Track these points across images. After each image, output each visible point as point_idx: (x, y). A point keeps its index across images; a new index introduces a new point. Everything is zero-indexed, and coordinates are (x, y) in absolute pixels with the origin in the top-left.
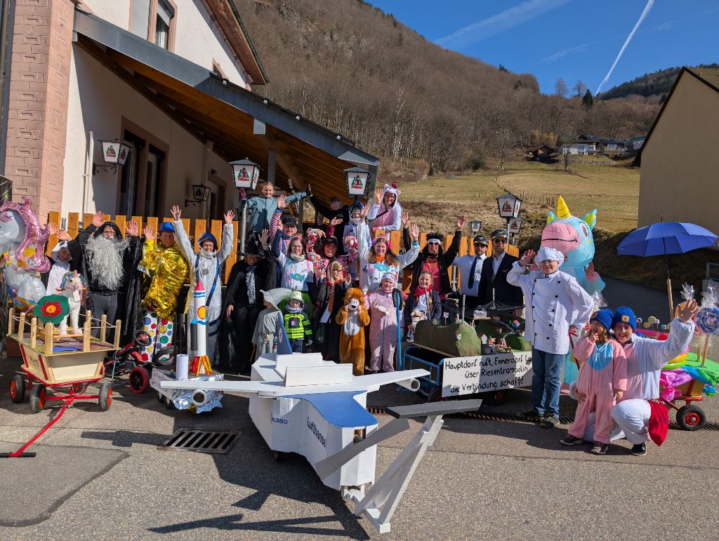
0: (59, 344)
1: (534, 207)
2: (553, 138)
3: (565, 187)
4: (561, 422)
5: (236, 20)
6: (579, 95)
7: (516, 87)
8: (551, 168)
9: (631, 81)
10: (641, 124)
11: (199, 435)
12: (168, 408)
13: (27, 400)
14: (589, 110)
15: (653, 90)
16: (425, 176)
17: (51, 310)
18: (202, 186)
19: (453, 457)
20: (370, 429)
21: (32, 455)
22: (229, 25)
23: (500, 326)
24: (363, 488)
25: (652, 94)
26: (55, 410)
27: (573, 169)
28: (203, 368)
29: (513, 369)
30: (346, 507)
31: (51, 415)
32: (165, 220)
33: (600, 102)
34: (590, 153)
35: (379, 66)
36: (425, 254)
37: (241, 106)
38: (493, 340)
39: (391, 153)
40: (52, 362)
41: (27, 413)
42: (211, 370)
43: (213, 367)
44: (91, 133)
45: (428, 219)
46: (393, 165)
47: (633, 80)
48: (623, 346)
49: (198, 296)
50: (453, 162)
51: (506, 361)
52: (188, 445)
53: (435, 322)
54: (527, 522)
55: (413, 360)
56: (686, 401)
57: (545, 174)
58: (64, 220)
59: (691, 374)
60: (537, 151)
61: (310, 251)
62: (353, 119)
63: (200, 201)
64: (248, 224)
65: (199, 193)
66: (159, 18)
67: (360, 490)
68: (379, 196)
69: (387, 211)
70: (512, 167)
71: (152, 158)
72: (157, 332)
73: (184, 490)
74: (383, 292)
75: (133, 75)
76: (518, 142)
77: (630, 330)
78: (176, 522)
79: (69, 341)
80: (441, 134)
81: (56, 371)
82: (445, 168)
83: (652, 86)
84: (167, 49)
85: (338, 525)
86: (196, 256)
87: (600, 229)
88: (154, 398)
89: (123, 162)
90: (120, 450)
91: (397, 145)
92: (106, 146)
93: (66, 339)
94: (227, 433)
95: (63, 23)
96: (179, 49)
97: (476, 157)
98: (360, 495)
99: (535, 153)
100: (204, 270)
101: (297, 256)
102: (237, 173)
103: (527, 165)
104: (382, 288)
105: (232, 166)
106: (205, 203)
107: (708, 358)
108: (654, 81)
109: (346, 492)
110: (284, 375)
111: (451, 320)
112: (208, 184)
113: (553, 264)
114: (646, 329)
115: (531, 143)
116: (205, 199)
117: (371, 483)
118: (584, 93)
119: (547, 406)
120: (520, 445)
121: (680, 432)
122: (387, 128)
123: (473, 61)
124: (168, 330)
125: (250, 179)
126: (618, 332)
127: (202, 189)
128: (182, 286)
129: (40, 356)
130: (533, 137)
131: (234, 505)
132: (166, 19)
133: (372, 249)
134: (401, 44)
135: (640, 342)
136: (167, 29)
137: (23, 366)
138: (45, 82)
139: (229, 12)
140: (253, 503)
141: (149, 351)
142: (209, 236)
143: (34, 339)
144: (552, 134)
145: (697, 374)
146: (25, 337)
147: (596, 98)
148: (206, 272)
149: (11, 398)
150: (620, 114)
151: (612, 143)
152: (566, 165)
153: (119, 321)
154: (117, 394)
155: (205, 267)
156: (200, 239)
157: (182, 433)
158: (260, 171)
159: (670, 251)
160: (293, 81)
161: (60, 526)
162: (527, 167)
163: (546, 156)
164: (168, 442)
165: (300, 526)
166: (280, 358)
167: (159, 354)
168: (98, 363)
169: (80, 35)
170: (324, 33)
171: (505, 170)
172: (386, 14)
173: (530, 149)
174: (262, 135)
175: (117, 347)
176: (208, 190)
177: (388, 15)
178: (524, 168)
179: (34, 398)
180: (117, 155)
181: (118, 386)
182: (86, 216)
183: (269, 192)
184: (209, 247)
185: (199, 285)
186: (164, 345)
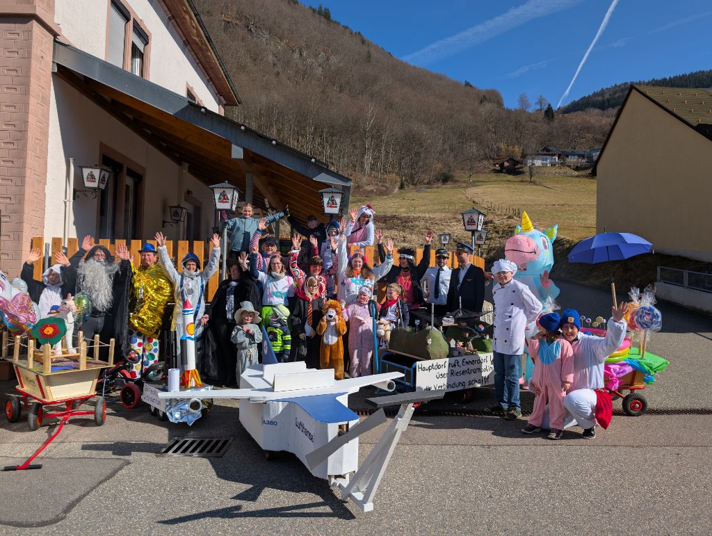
0: (55, 364)
1: (501, 217)
2: (517, 150)
3: (530, 197)
4: (523, 415)
5: (209, 45)
6: (541, 109)
7: (481, 102)
8: (517, 180)
10: (600, 137)
11: (193, 442)
12: (162, 420)
13: (26, 419)
14: (551, 124)
15: (609, 104)
16: (396, 190)
17: (48, 332)
18: (179, 207)
19: (426, 448)
20: (352, 423)
21: (39, 467)
22: (201, 49)
23: (467, 330)
24: (347, 477)
25: (609, 107)
26: (52, 427)
27: (538, 181)
28: (193, 380)
29: (480, 370)
30: (333, 495)
31: (49, 432)
33: (561, 116)
34: (553, 165)
35: (348, 82)
37: (218, 132)
38: (461, 344)
39: (362, 167)
40: (50, 381)
41: (26, 431)
42: (201, 383)
43: (202, 380)
44: (71, 159)
45: (401, 232)
46: (365, 179)
47: (591, 95)
48: (571, 343)
49: (186, 313)
50: (423, 176)
51: (473, 362)
52: (184, 451)
53: (408, 329)
55: (389, 365)
56: (631, 390)
57: (512, 185)
58: (47, 245)
59: (632, 365)
60: (503, 163)
63: (177, 222)
65: (176, 214)
66: (134, 46)
67: (345, 478)
68: (354, 215)
69: (360, 228)
70: (480, 179)
71: (129, 181)
72: (144, 350)
73: (186, 488)
74: (360, 304)
75: (109, 100)
76: (485, 154)
77: (576, 330)
78: (182, 514)
79: (62, 361)
80: (410, 147)
81: (53, 389)
82: (415, 182)
83: (608, 100)
84: (142, 76)
85: (328, 509)
86: (180, 276)
87: (562, 237)
88: (146, 412)
89: (103, 187)
90: (121, 459)
91: (368, 159)
92: (86, 172)
93: (60, 359)
94: (220, 439)
95: (43, 55)
96: (154, 77)
97: (445, 170)
98: (345, 483)
99: (502, 165)
100: (188, 290)
101: (278, 274)
102: (217, 196)
103: (494, 177)
104: (358, 300)
105: (213, 189)
106: (181, 224)
107: (648, 351)
108: (610, 95)
109: (333, 480)
110: (272, 383)
111: (421, 327)
112: (184, 204)
113: (507, 275)
114: (594, 328)
115: (497, 155)
116: (182, 219)
117: (354, 472)
118: (546, 107)
119: (509, 402)
120: (486, 435)
121: (626, 417)
122: (358, 144)
123: (440, 78)
124: (154, 347)
125: (230, 201)
126: (565, 332)
127: (179, 210)
128: (166, 304)
129: (37, 376)
130: (499, 149)
131: (233, 498)
132: (140, 46)
133: (350, 264)
134: (369, 61)
135: (585, 339)
136: (141, 56)
137: (19, 387)
138: (26, 113)
139: (201, 37)
140: (251, 496)
141: (137, 368)
142: (192, 257)
143: (31, 359)
144: (516, 146)
145: (637, 365)
146: (20, 358)
147: (557, 112)
148: (191, 292)
149: (7, 418)
150: (580, 126)
151: (573, 154)
152: (531, 176)
153: (112, 340)
154: (109, 410)
155: (190, 287)
156: (184, 260)
157: (177, 442)
158: (239, 194)
159: (614, 258)
160: (264, 99)
161: (76, 524)
163: (512, 168)
164: (164, 450)
165: (294, 511)
166: (267, 367)
167: (148, 371)
168: (93, 380)
169: (58, 65)
170: (293, 51)
171: (474, 182)
172: (354, 32)
173: (497, 161)
174: (239, 159)
175: (111, 364)
176: (184, 211)
177: (356, 33)
178: (491, 179)
179: (32, 417)
180: (97, 181)
181: (110, 403)
182: (70, 241)
183: (248, 213)
184: (192, 266)
185: (185, 304)
186: (151, 362)
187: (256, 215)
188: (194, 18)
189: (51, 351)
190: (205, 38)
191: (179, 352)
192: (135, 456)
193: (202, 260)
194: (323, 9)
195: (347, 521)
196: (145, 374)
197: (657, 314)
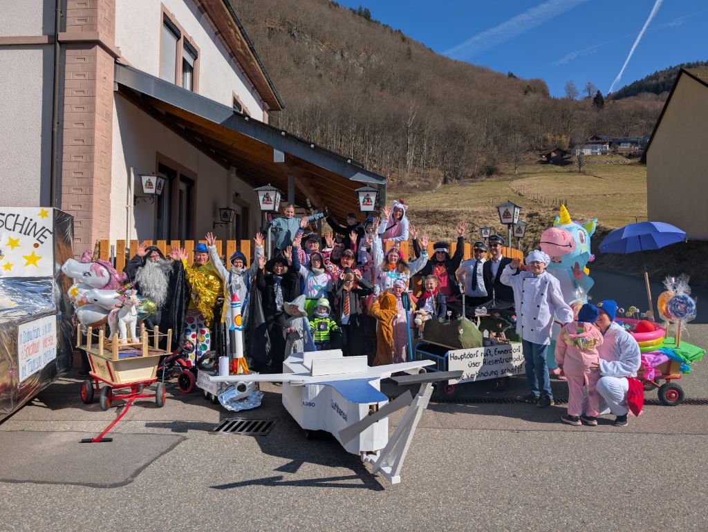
0: (122, 352)
1: (546, 209)
2: (565, 140)
3: (579, 188)
5: (252, 56)
6: (590, 97)
7: (526, 92)
8: (565, 170)
9: (642, 80)
11: (241, 423)
12: (214, 403)
13: (98, 401)
14: (601, 110)
15: (664, 87)
16: (440, 185)
18: (228, 208)
19: (457, 432)
20: (382, 404)
21: (110, 440)
22: (246, 60)
23: (500, 321)
24: (378, 453)
25: (664, 91)
26: (120, 408)
27: (587, 170)
28: (241, 367)
29: (511, 359)
30: (366, 470)
31: (117, 412)
32: (200, 242)
33: (611, 102)
34: (604, 153)
35: (389, 80)
36: (433, 262)
37: (261, 139)
38: (494, 334)
39: (405, 163)
40: (118, 366)
42: (248, 370)
43: (249, 367)
44: (132, 169)
45: (443, 227)
46: (407, 175)
47: (644, 78)
50: (467, 170)
51: (505, 352)
52: (233, 430)
53: (441, 320)
54: (514, 476)
55: (422, 353)
56: (667, 379)
57: (559, 176)
58: (112, 247)
59: (668, 355)
60: (550, 154)
61: (326, 264)
62: (367, 133)
63: (227, 223)
64: (273, 243)
65: (225, 215)
66: (184, 61)
67: (376, 455)
68: (387, 212)
69: (395, 224)
70: (526, 171)
71: (182, 186)
72: (197, 341)
75: (164, 113)
76: (531, 146)
80: (454, 138)
81: (121, 373)
82: (459, 176)
83: (663, 84)
84: (192, 90)
85: (360, 482)
86: (229, 273)
88: (200, 396)
89: (159, 193)
90: (178, 435)
91: (410, 155)
92: (145, 179)
93: (127, 348)
94: (265, 421)
95: (106, 76)
96: (202, 91)
97: (490, 164)
98: (375, 458)
99: (549, 156)
100: (236, 286)
101: (318, 270)
102: (261, 198)
103: (541, 168)
105: (257, 191)
106: (231, 224)
107: (683, 340)
108: (665, 78)
109: (365, 456)
110: (310, 367)
111: (454, 317)
112: (233, 206)
113: (540, 265)
114: (628, 318)
115: (544, 146)
116: (231, 220)
117: (384, 448)
118: (595, 94)
119: (541, 390)
122: (400, 140)
123: (482, 70)
124: (206, 339)
127: (228, 212)
128: (217, 299)
129: (107, 362)
130: (546, 140)
131: (275, 470)
132: (190, 60)
133: (385, 258)
134: (410, 58)
136: (191, 70)
137: (91, 373)
138: (93, 129)
139: (246, 49)
140: (291, 468)
141: (192, 358)
142: (239, 255)
143: (101, 347)
144: (564, 136)
145: (673, 355)
146: (92, 347)
147: (607, 98)
149: (83, 400)
150: (632, 112)
151: (625, 141)
152: (580, 166)
153: (170, 330)
154: (168, 394)
155: (238, 283)
156: (232, 258)
157: (227, 422)
158: (281, 195)
159: (646, 247)
160: (307, 101)
161: (142, 487)
162: (542, 169)
163: (560, 158)
164: (216, 429)
165: (329, 482)
167: (201, 360)
168: (154, 366)
169: (120, 85)
170: (335, 52)
171: (519, 174)
172: (394, 30)
173: (543, 152)
174: (282, 163)
175: (169, 352)
176: (233, 212)
177: (396, 31)
178: (538, 171)
179: (103, 398)
180: (154, 186)
181: (169, 388)
182: (132, 242)
183: (290, 214)
184: (239, 264)
185: (233, 297)
186: (204, 352)
187: (297, 215)
188: (239, 31)
189: (118, 340)
190: (249, 49)
191: (228, 343)
192: (191, 433)
193: (248, 258)
194: (363, 9)
195: (377, 492)
196: (199, 362)
197: (691, 302)
